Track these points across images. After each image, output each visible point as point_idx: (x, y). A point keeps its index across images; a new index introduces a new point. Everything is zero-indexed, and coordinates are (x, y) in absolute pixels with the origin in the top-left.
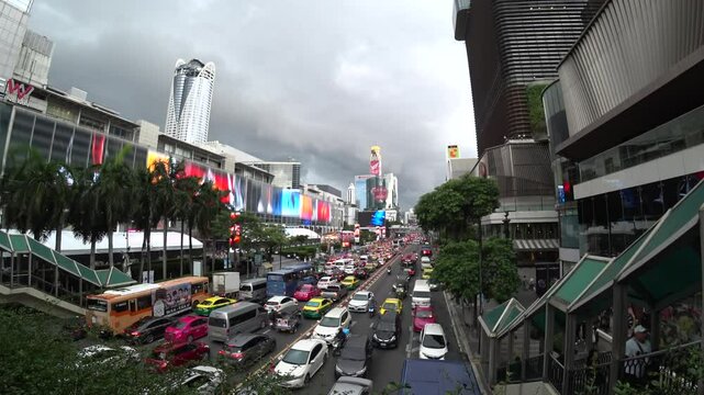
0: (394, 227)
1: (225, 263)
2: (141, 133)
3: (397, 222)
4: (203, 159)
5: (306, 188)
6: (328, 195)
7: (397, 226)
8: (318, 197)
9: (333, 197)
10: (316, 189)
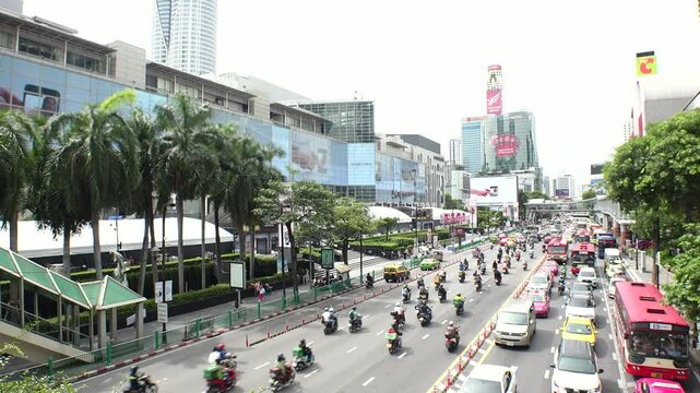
0: (532, 202)
1: (279, 265)
2: (117, 62)
3: (538, 195)
4: (218, 100)
5: (384, 141)
6: (418, 150)
7: (540, 201)
8: (404, 155)
9: (427, 154)
10: (400, 142)
